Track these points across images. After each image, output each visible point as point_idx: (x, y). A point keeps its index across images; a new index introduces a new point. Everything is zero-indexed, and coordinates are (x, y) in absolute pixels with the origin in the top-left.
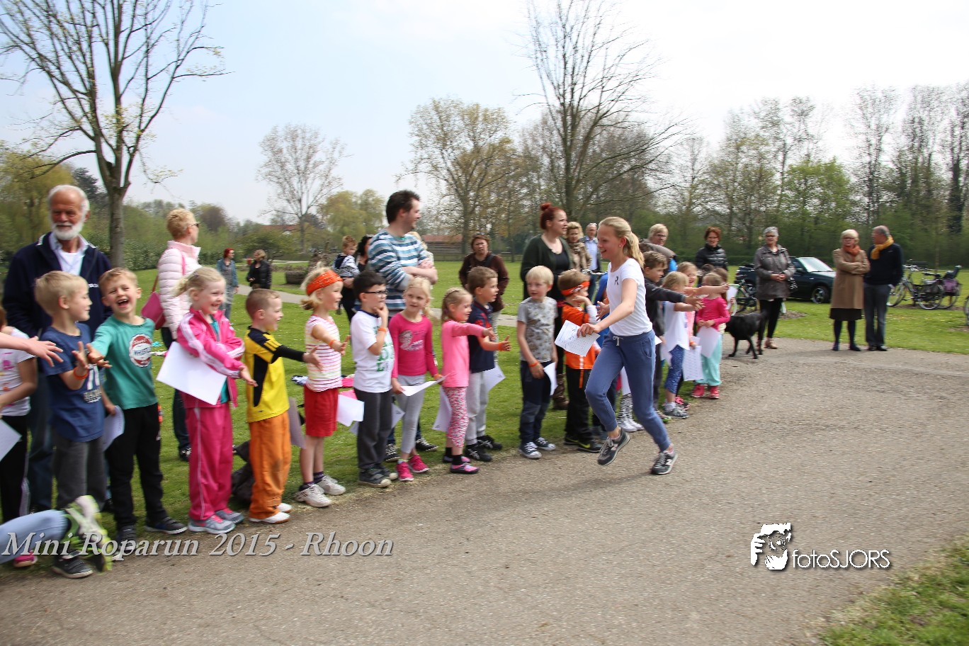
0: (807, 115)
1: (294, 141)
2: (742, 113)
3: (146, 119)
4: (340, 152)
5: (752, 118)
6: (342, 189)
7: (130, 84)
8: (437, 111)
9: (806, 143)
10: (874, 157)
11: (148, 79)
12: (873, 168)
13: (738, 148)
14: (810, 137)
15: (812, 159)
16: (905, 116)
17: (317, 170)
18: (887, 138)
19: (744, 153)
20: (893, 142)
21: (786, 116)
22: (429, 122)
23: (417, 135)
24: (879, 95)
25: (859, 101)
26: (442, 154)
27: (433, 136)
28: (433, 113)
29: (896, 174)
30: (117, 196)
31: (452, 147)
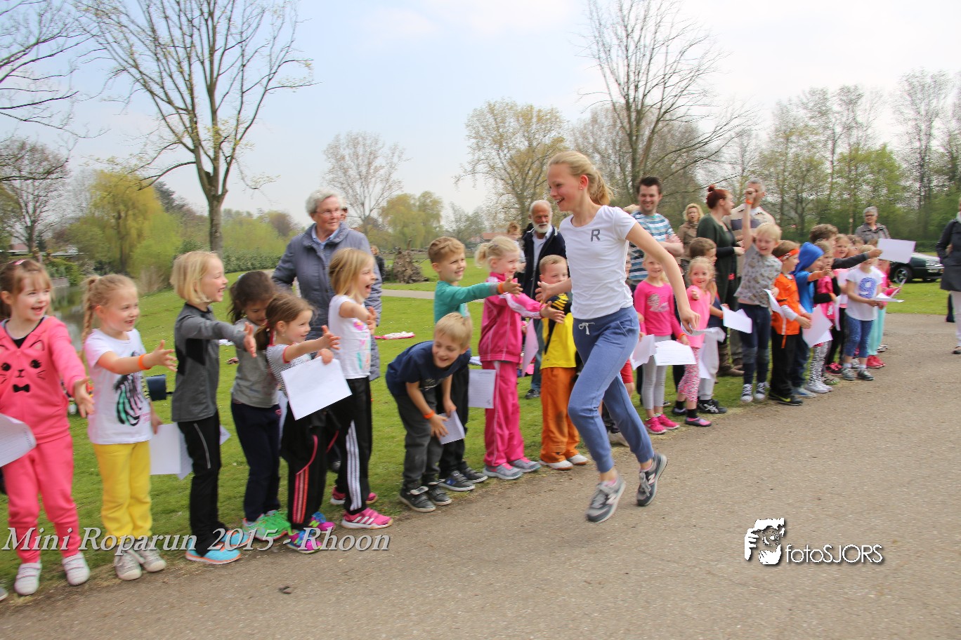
0: (855, 103)
1: (355, 148)
2: (791, 104)
3: (241, 130)
4: (399, 157)
5: (800, 109)
6: (402, 191)
7: (225, 99)
8: (493, 113)
9: (855, 131)
10: (924, 143)
11: (243, 93)
12: (924, 153)
13: (787, 139)
14: (859, 126)
15: (861, 146)
16: (955, 101)
17: (377, 175)
18: (936, 123)
19: (795, 143)
20: (942, 127)
21: (835, 105)
22: (485, 124)
23: (475, 138)
24: (928, 81)
25: (907, 88)
26: (499, 154)
27: (490, 138)
28: (489, 116)
29: (947, 158)
30: (215, 203)
31: (508, 147)
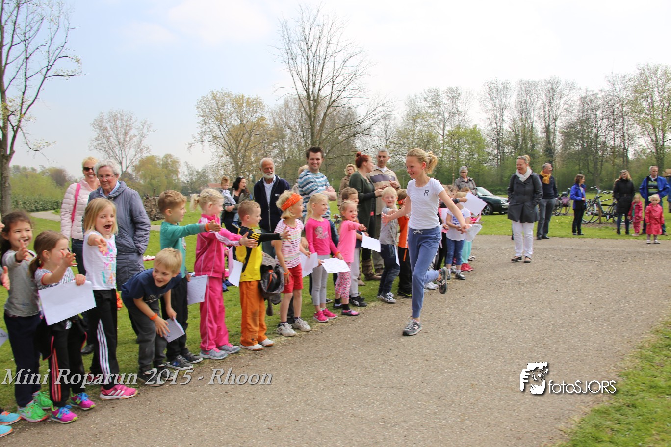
0: (457, 98)
1: (115, 122)
4: (148, 129)
5: (422, 101)
6: (150, 154)
7: (12, 82)
8: (215, 99)
9: (457, 116)
10: (499, 125)
11: (27, 79)
12: (499, 131)
13: (415, 121)
14: (459, 113)
15: (461, 126)
16: (516, 99)
17: (132, 141)
18: (506, 113)
19: (419, 123)
20: (509, 115)
21: (444, 100)
22: (210, 107)
23: (203, 116)
24: (500, 86)
25: (488, 90)
26: (219, 128)
27: (213, 117)
28: (212, 101)
29: (512, 135)
30: (4, 161)
31: (226, 124)
